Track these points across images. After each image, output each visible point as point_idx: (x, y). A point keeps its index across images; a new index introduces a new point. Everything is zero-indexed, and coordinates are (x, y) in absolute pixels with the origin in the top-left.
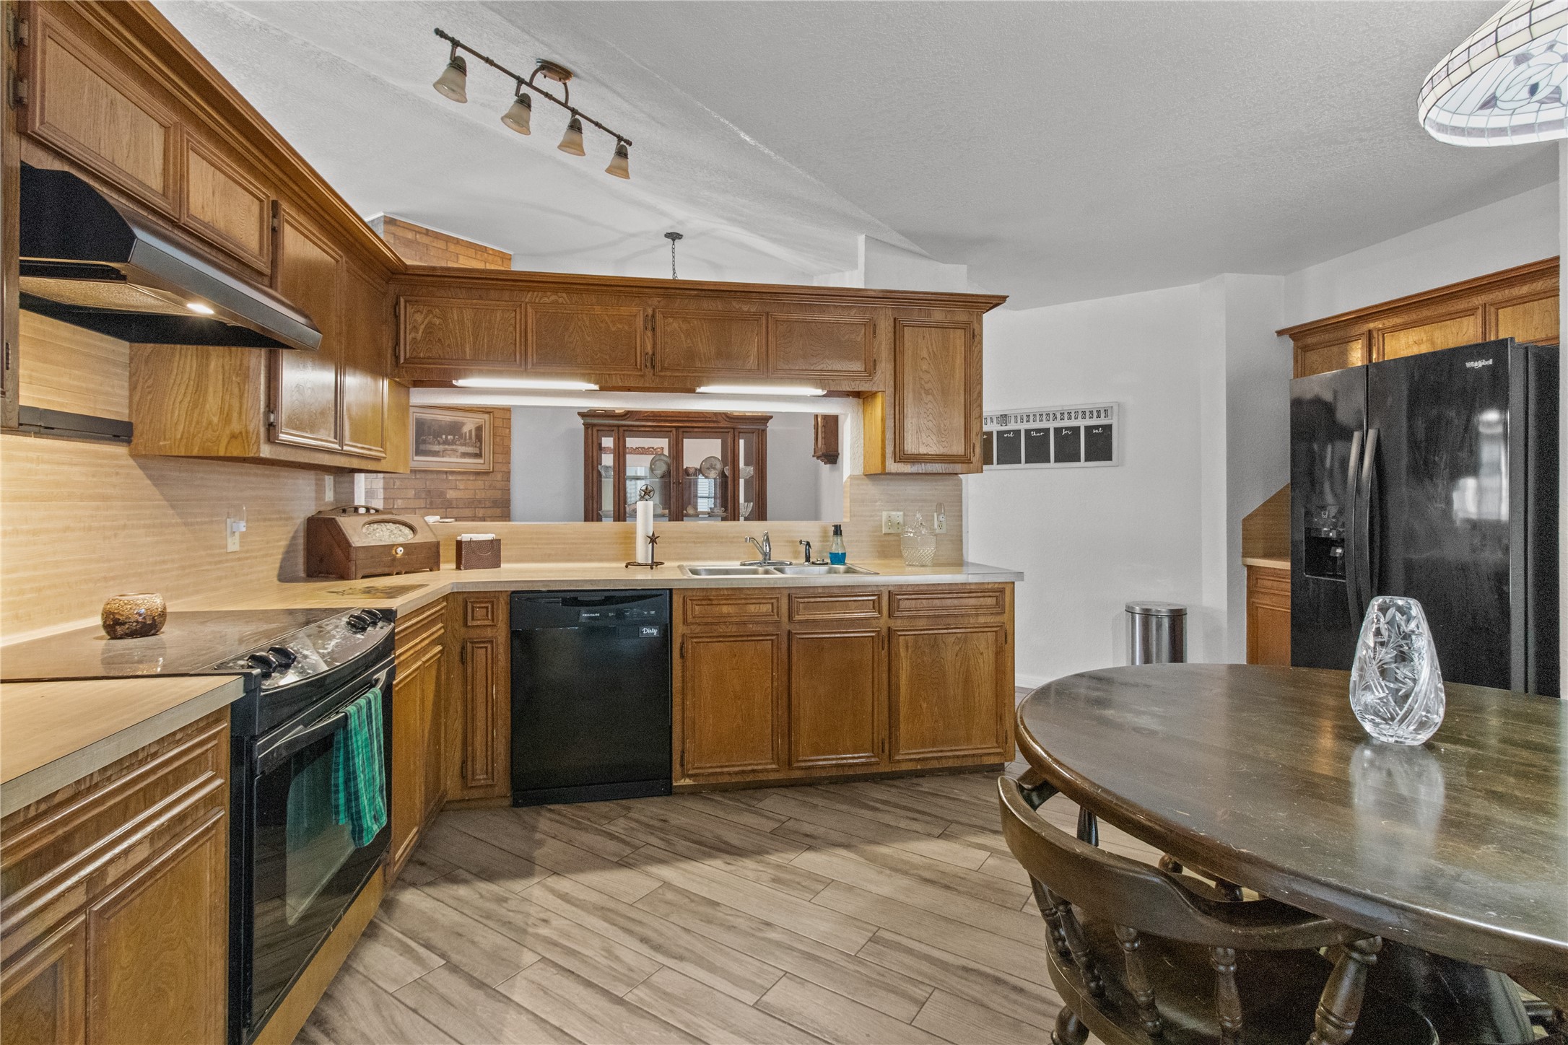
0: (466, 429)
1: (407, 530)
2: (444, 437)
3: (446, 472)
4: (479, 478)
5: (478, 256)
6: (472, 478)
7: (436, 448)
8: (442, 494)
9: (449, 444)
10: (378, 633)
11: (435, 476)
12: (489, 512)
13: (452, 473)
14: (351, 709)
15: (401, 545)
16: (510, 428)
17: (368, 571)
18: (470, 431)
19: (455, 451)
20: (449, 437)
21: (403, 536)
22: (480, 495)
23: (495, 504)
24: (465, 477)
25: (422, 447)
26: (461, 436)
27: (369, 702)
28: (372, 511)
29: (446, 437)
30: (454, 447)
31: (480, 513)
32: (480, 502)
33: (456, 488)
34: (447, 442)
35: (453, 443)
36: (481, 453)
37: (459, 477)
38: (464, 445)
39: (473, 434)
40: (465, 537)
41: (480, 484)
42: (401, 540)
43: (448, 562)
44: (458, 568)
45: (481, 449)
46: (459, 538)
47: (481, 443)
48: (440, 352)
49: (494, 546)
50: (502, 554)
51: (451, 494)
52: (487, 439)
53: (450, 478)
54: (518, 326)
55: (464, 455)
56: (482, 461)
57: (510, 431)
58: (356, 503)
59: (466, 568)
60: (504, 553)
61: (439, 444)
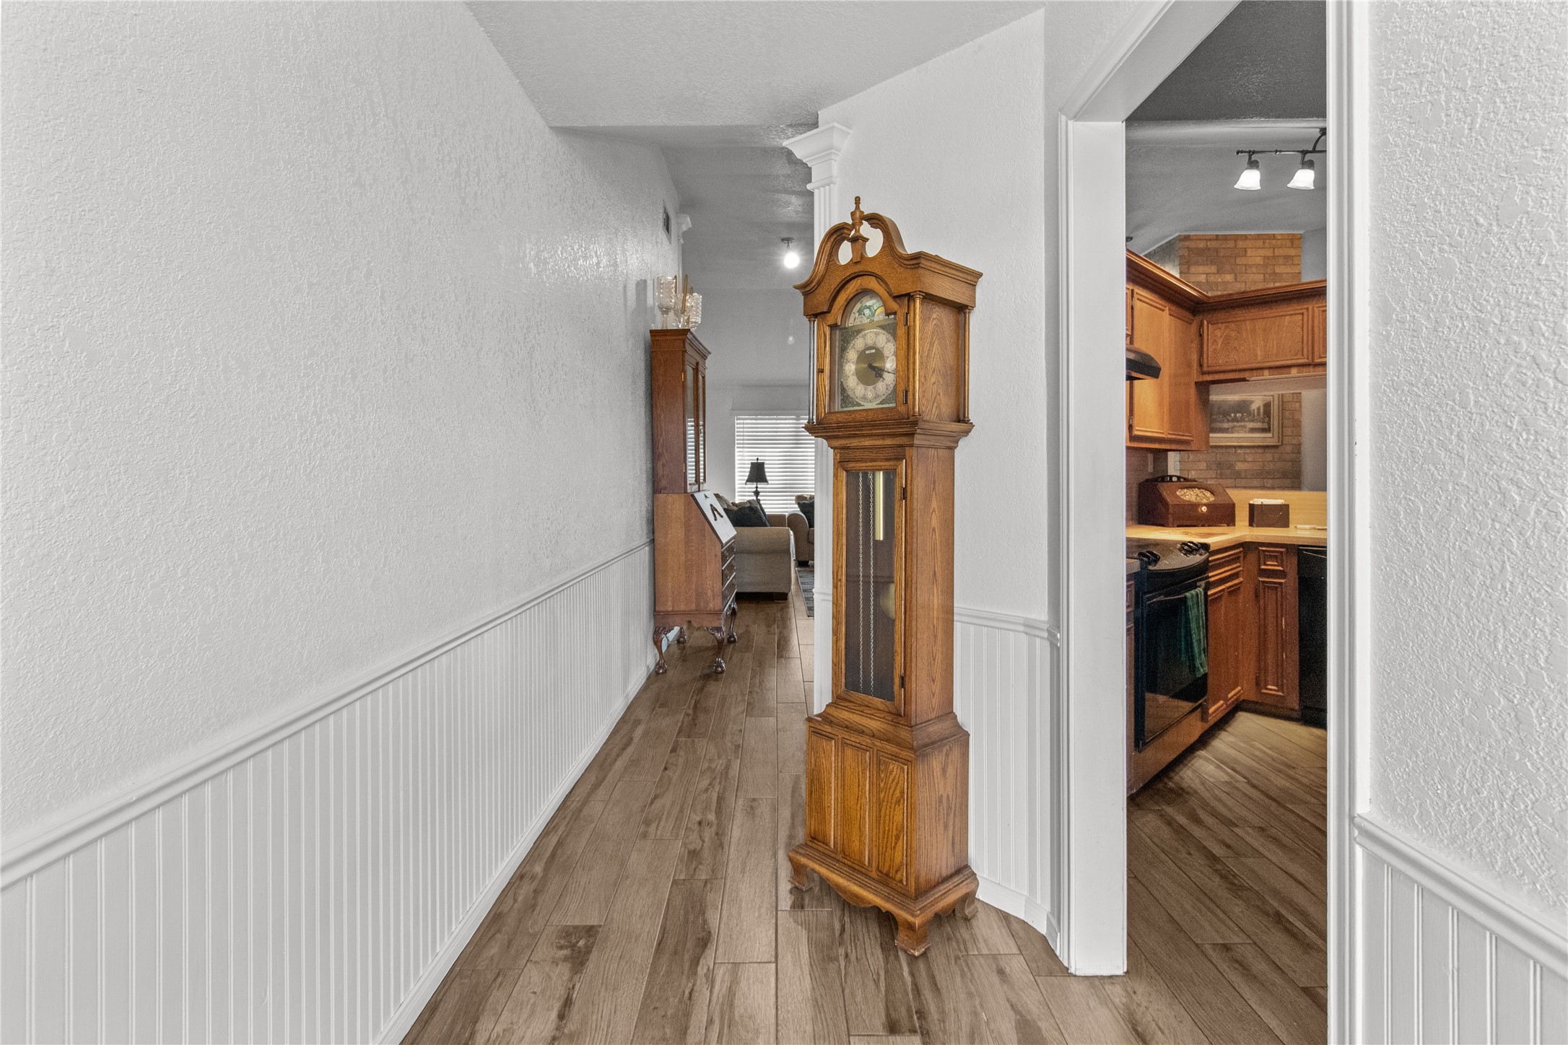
0: (1254, 407)
1: (1208, 494)
2: (1233, 415)
3: (1235, 447)
4: (1267, 450)
5: (1267, 245)
6: (1259, 451)
7: (1226, 425)
8: (1231, 466)
9: (1238, 421)
10: (1196, 559)
11: (1224, 450)
12: (1277, 482)
13: (1241, 447)
14: (1188, 594)
15: (1205, 505)
16: (1300, 402)
17: (1181, 523)
18: (1259, 409)
19: (1245, 427)
20: (1238, 415)
21: (1207, 497)
22: (1271, 466)
23: (1284, 475)
24: (1253, 451)
25: (1214, 425)
26: (1249, 413)
27: (1197, 595)
28: (1182, 480)
29: (1235, 416)
30: (1243, 424)
31: (1269, 483)
32: (1268, 473)
33: (1245, 461)
34: (1235, 420)
35: (1242, 420)
36: (1269, 428)
37: (1248, 451)
38: (1253, 421)
39: (1262, 411)
40: (1257, 501)
41: (1269, 456)
42: (1205, 501)
43: (1241, 521)
44: (1251, 525)
45: (1269, 424)
46: (1251, 502)
47: (1269, 418)
48: (1236, 357)
49: (1284, 509)
50: (1291, 517)
51: (1240, 466)
52: (1276, 414)
53: (1239, 451)
54: (1305, 326)
55: (1253, 430)
56: (1270, 435)
57: (1301, 405)
58: (1170, 473)
59: (1258, 526)
60: (1293, 516)
61: (1228, 421)
